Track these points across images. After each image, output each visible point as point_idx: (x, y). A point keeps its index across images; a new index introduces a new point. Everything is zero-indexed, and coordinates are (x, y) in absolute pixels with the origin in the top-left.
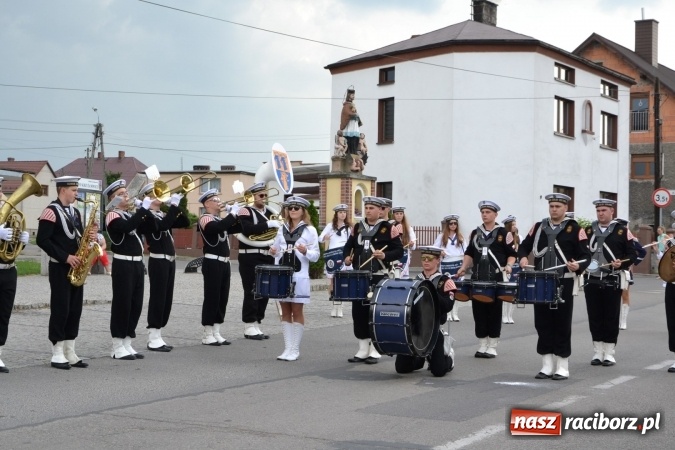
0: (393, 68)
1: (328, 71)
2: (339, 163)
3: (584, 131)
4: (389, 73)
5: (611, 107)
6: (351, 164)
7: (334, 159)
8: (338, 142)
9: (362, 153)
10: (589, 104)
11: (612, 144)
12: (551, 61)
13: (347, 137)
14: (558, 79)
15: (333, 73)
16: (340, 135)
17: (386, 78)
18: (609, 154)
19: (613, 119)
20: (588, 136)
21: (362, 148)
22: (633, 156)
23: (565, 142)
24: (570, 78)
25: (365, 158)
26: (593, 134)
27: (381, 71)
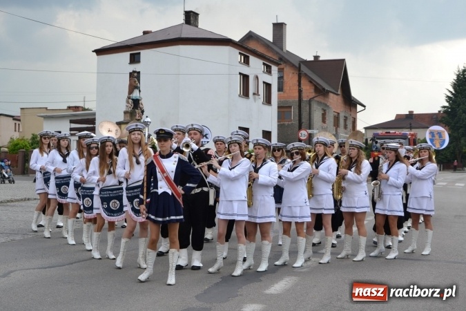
0: (139, 53)
1: (95, 53)
2: (128, 115)
3: (254, 94)
4: (136, 56)
5: (268, 79)
6: (135, 116)
7: (125, 113)
8: (128, 102)
9: (141, 109)
10: (257, 77)
11: (268, 101)
12: (237, 51)
13: (133, 99)
14: (240, 62)
15: (97, 55)
16: (129, 98)
17: (135, 59)
18: (267, 107)
19: (268, 86)
20: (257, 97)
21: (141, 106)
22: (279, 107)
23: (244, 100)
24: (246, 62)
25: (143, 112)
26: (259, 95)
27: (131, 54)
